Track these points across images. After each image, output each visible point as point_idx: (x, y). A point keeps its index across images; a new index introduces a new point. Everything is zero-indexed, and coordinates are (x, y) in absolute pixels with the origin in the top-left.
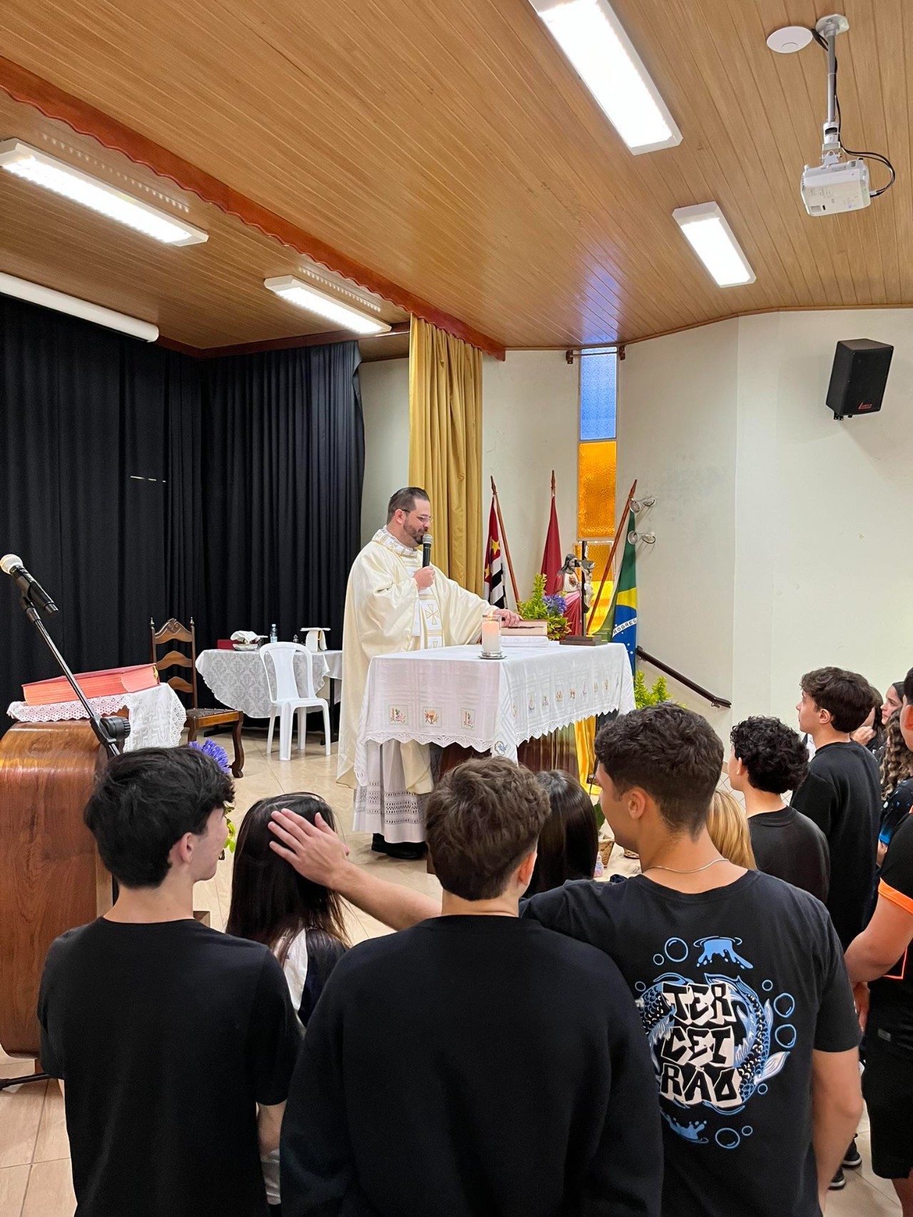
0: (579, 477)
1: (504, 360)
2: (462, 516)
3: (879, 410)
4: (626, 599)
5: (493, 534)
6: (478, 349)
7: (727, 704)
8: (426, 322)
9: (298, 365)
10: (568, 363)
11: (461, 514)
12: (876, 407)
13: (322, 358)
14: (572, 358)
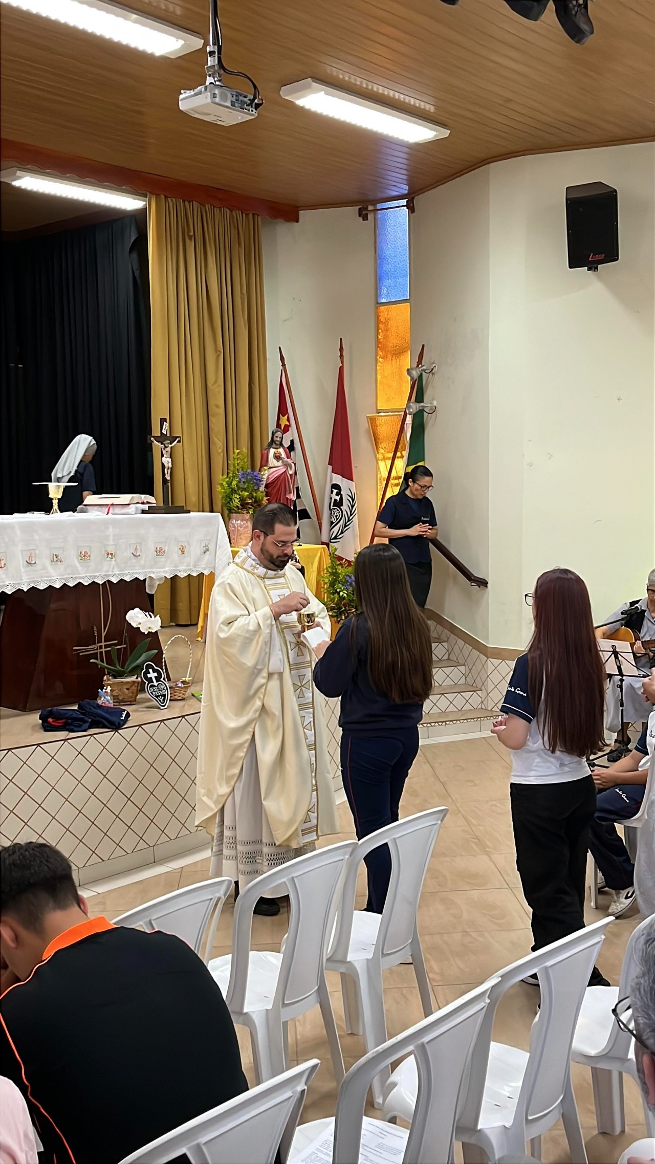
1: (297, 221)
3: (617, 259)
5: (282, 410)
7: (483, 583)
8: (166, 197)
10: (363, 220)
12: (612, 255)
14: (367, 215)
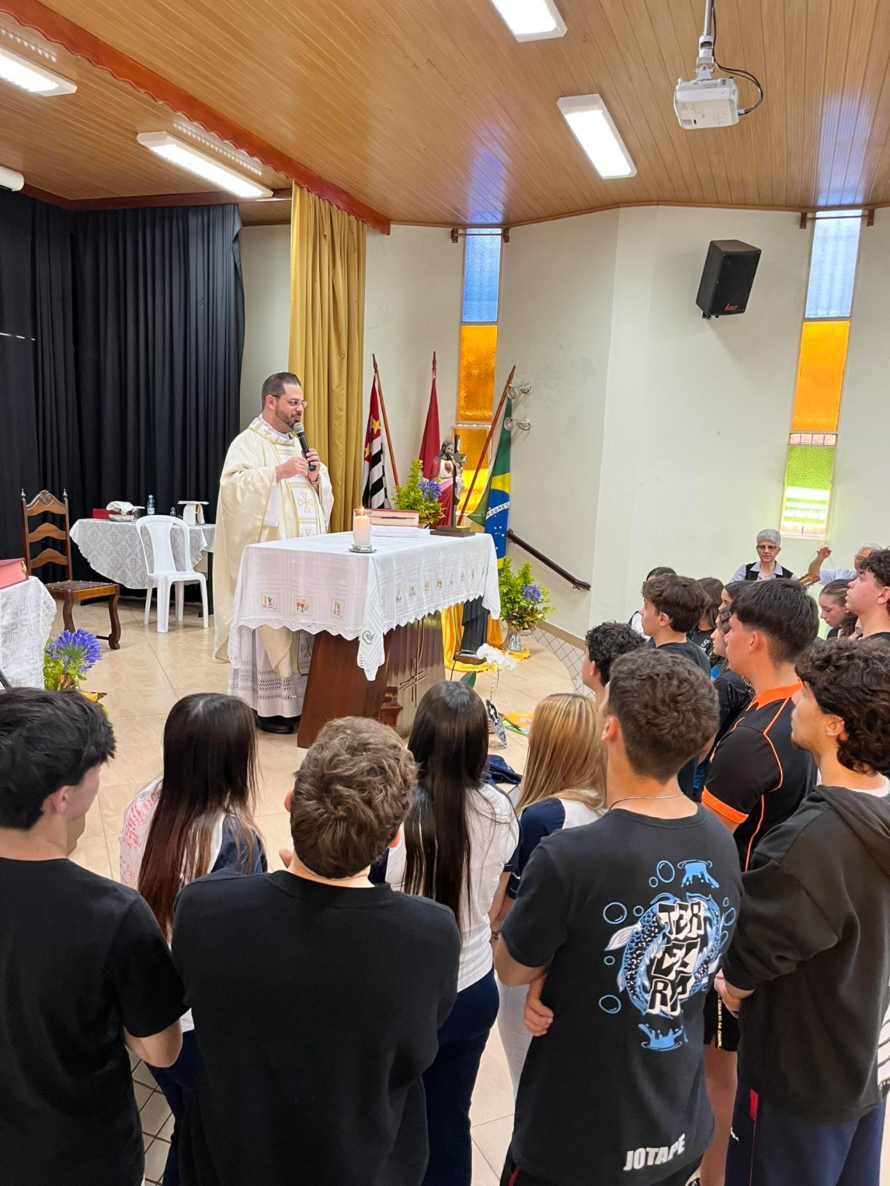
0: (460, 359)
1: (389, 234)
2: (342, 395)
3: (743, 312)
4: (500, 484)
5: (374, 413)
6: (363, 221)
7: (587, 587)
8: (308, 191)
9: (175, 223)
10: (453, 242)
11: (341, 392)
12: (741, 309)
13: (200, 219)
14: (457, 237)
